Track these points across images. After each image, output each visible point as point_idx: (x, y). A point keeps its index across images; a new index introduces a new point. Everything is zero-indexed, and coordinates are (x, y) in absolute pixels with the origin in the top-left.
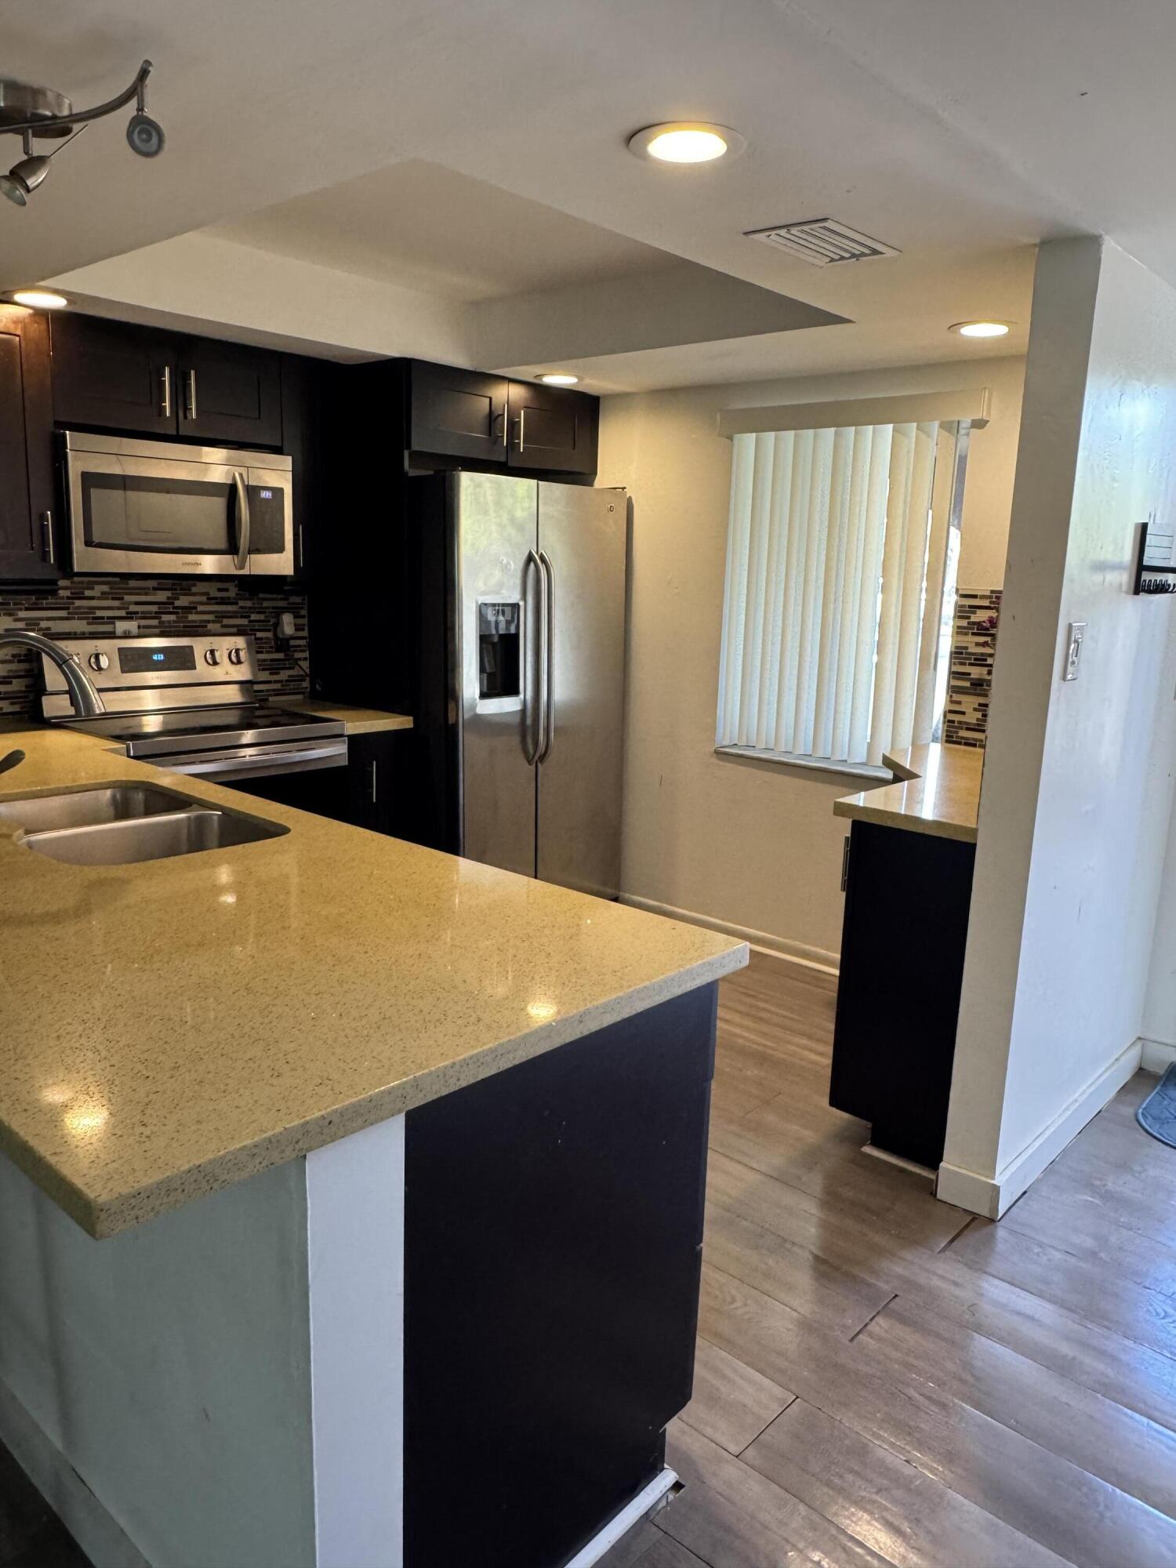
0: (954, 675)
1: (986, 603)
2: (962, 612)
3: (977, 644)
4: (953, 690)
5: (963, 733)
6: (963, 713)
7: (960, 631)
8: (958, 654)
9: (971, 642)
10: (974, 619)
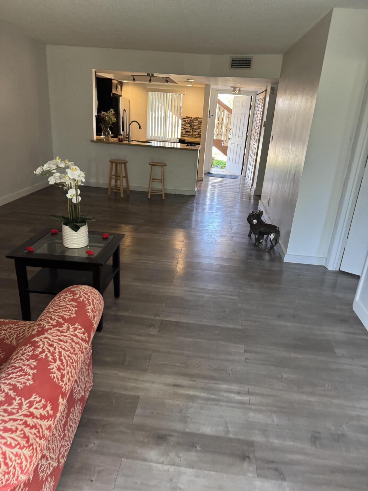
0: (182, 127)
1: (185, 118)
2: (182, 119)
3: (185, 123)
4: (182, 129)
5: (183, 135)
6: (183, 132)
7: (182, 122)
8: (182, 125)
9: (184, 123)
10: (184, 120)
